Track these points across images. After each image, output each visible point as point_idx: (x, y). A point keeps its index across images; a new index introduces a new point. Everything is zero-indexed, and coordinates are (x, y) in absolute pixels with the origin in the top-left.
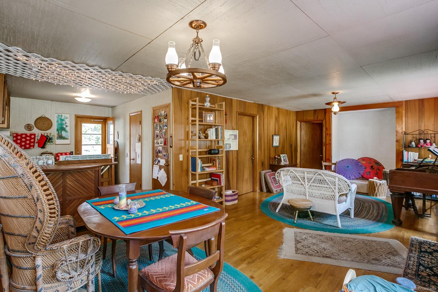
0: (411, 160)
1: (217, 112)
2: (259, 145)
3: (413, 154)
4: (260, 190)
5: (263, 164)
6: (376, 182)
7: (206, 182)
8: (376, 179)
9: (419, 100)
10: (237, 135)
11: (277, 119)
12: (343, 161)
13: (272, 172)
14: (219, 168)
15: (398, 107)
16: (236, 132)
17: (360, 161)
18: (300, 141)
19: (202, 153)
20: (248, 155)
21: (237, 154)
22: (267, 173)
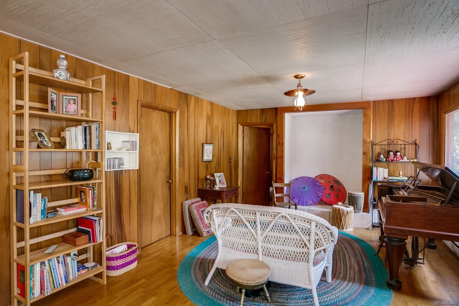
0: (380, 179)
1: (91, 95)
2: (179, 159)
3: (383, 170)
4: (182, 231)
5: (187, 190)
6: (342, 210)
7: (63, 237)
8: (341, 205)
9: (389, 100)
10: (136, 142)
11: (210, 119)
12: (297, 179)
13: (202, 201)
14: (93, 206)
15: (366, 109)
16: (136, 137)
17: (318, 180)
18: (242, 153)
19: (53, 178)
20: (161, 177)
21: (139, 176)
22: (193, 203)
